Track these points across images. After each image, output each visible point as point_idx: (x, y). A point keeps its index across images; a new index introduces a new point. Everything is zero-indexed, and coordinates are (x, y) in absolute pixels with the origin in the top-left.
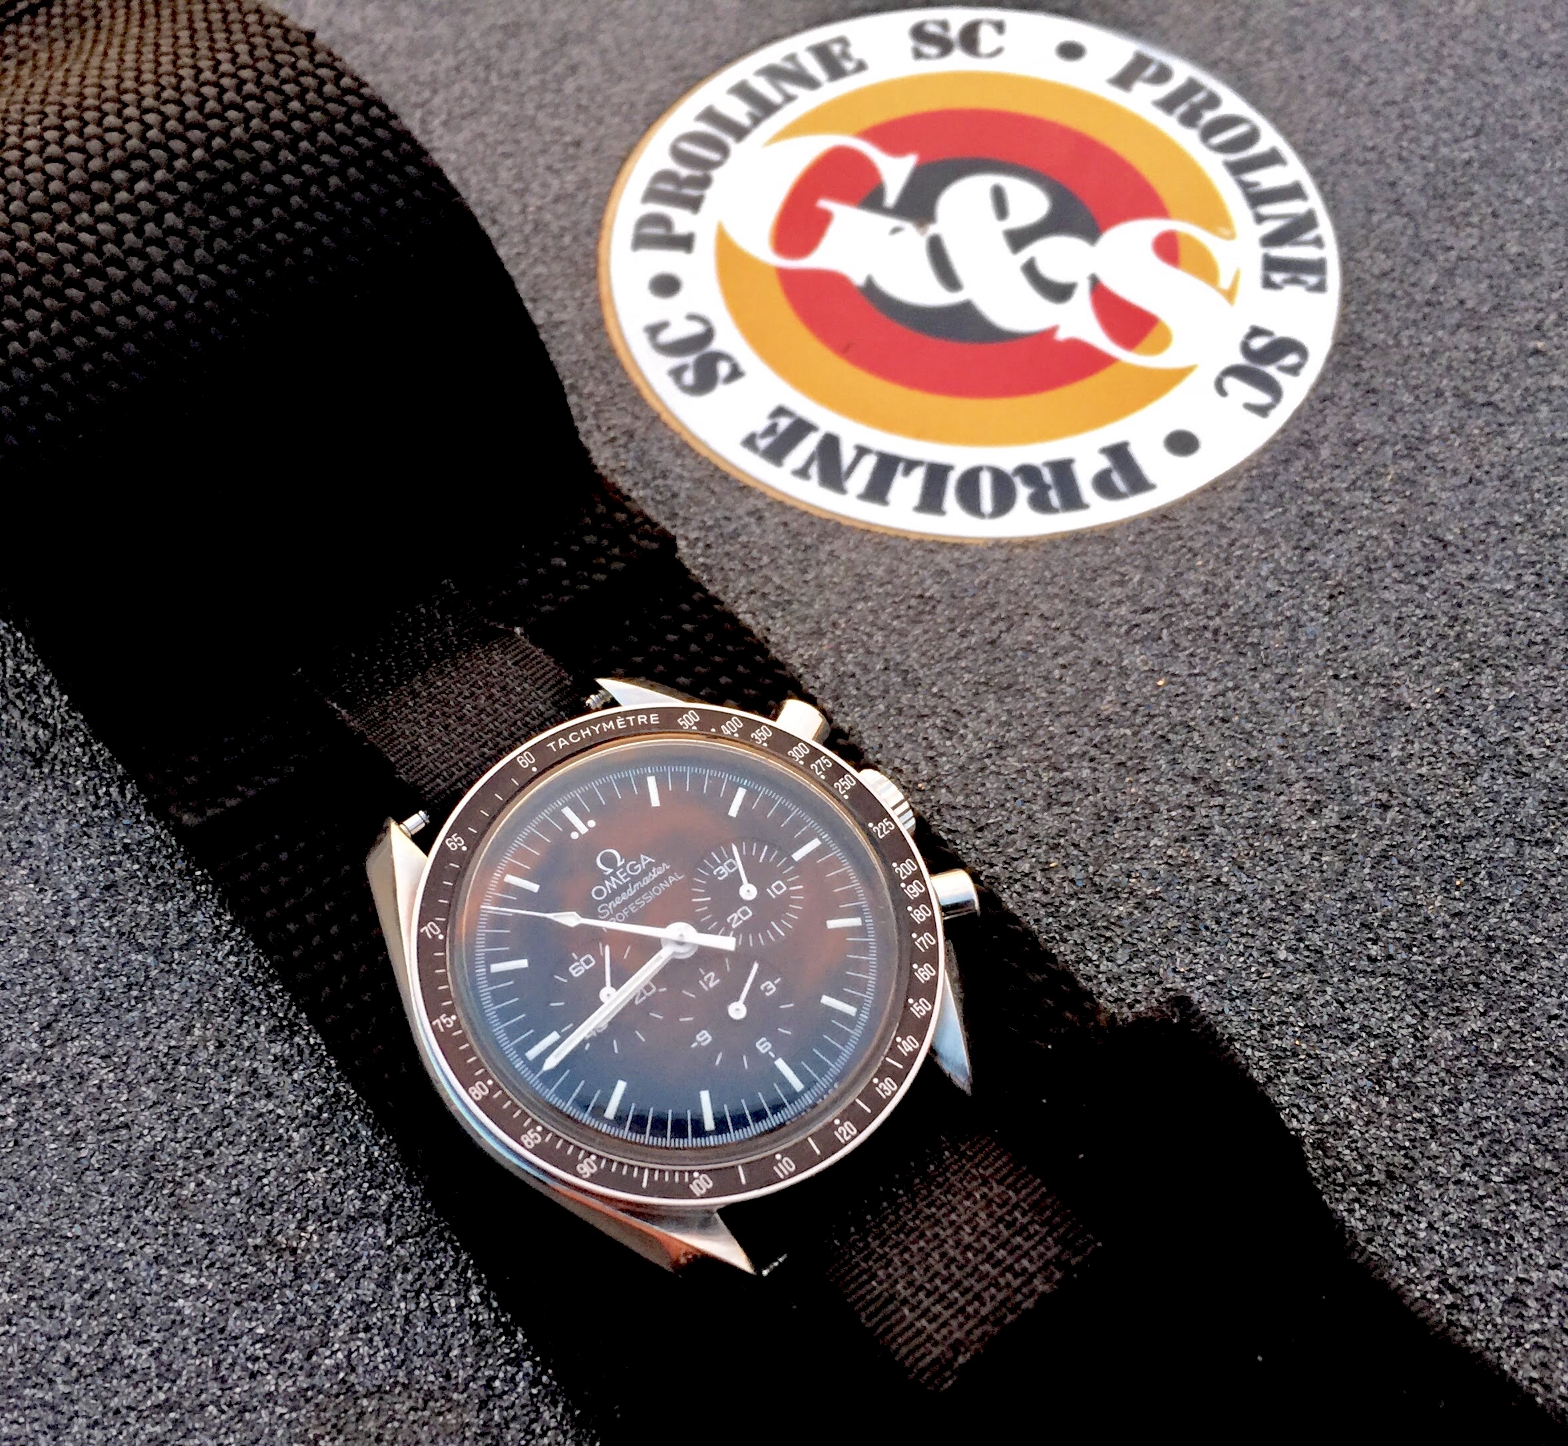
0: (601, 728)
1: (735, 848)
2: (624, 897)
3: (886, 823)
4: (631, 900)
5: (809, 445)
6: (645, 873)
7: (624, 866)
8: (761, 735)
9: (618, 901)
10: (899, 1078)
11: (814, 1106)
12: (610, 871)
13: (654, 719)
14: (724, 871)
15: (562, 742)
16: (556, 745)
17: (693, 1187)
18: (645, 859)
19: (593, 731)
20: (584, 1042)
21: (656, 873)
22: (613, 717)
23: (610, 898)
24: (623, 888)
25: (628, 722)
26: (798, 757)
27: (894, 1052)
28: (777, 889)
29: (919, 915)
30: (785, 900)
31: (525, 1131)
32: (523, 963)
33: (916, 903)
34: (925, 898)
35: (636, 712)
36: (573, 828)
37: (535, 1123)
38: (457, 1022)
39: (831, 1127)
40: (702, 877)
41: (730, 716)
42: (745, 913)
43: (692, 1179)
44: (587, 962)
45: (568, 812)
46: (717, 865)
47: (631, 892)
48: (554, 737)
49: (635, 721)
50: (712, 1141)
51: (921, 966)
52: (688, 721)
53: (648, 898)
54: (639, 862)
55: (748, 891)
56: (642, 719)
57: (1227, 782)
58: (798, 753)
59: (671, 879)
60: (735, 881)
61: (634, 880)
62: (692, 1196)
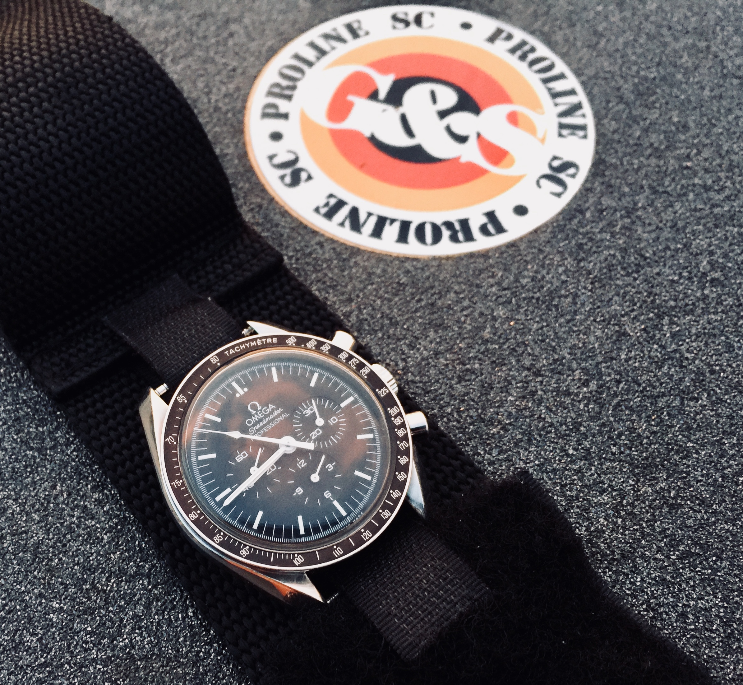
0: (250, 345)
1: (313, 401)
2: (261, 424)
3: (384, 389)
4: (265, 426)
5: (344, 212)
6: (271, 413)
7: (261, 410)
8: (325, 348)
9: (259, 426)
10: (392, 510)
11: (351, 523)
12: (254, 412)
13: (275, 340)
14: (308, 412)
15: (232, 352)
16: (229, 353)
17: (295, 561)
18: (271, 407)
19: (246, 346)
20: (242, 493)
21: (277, 412)
22: (256, 339)
23: (255, 425)
24: (260, 420)
25: (262, 342)
26: (342, 358)
27: (389, 498)
28: (333, 421)
29: (400, 433)
30: (337, 425)
31: (215, 535)
32: (214, 456)
33: (399, 427)
34: (403, 425)
35: (266, 337)
36: (237, 392)
37: (220, 531)
38: (183, 484)
39: (360, 533)
40: (298, 415)
41: (310, 339)
42: (318, 432)
43: (294, 558)
44: (244, 455)
45: (234, 384)
46: (305, 409)
47: (264, 422)
48: (228, 349)
49: (266, 341)
50: (303, 539)
51: (401, 457)
52: (291, 341)
53: (273, 424)
54: (268, 407)
55: (320, 422)
56: (269, 340)
57: (544, 370)
58: (343, 356)
59: (283, 416)
60: (313, 417)
61: (266, 416)
62: (294, 565)
